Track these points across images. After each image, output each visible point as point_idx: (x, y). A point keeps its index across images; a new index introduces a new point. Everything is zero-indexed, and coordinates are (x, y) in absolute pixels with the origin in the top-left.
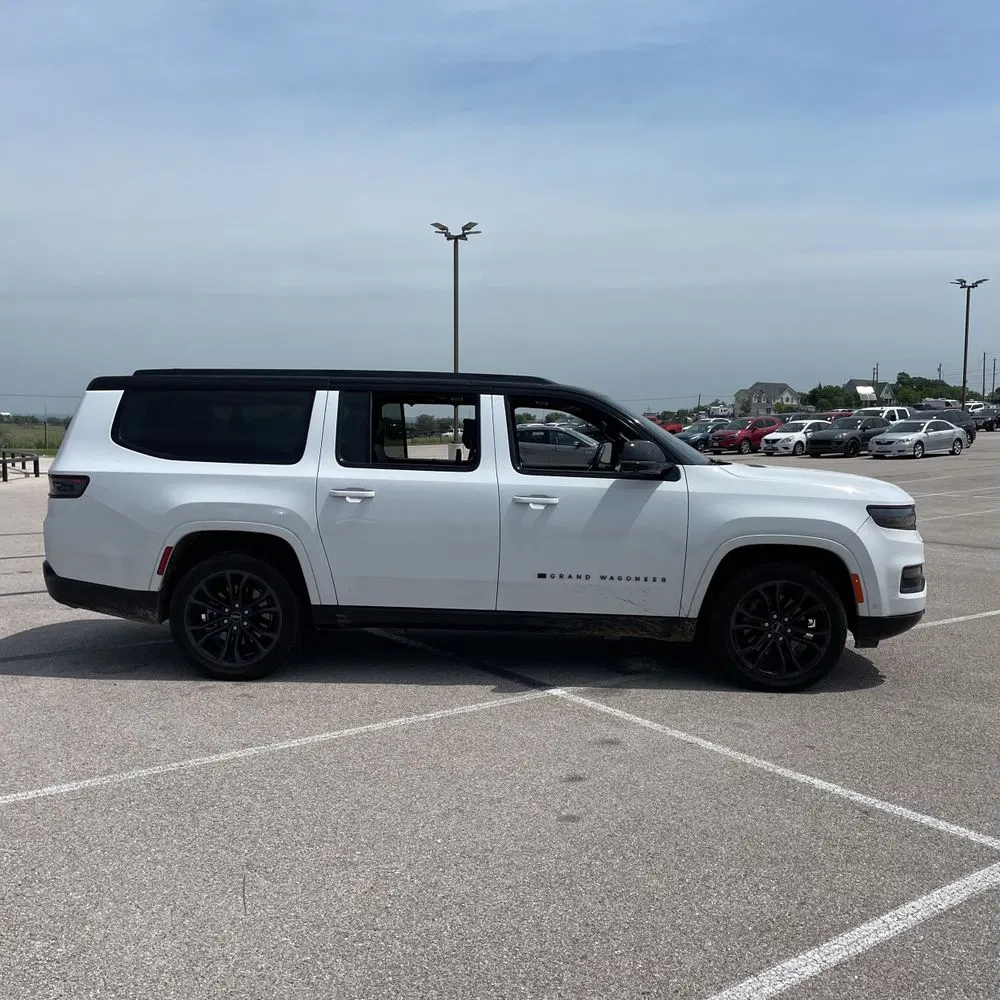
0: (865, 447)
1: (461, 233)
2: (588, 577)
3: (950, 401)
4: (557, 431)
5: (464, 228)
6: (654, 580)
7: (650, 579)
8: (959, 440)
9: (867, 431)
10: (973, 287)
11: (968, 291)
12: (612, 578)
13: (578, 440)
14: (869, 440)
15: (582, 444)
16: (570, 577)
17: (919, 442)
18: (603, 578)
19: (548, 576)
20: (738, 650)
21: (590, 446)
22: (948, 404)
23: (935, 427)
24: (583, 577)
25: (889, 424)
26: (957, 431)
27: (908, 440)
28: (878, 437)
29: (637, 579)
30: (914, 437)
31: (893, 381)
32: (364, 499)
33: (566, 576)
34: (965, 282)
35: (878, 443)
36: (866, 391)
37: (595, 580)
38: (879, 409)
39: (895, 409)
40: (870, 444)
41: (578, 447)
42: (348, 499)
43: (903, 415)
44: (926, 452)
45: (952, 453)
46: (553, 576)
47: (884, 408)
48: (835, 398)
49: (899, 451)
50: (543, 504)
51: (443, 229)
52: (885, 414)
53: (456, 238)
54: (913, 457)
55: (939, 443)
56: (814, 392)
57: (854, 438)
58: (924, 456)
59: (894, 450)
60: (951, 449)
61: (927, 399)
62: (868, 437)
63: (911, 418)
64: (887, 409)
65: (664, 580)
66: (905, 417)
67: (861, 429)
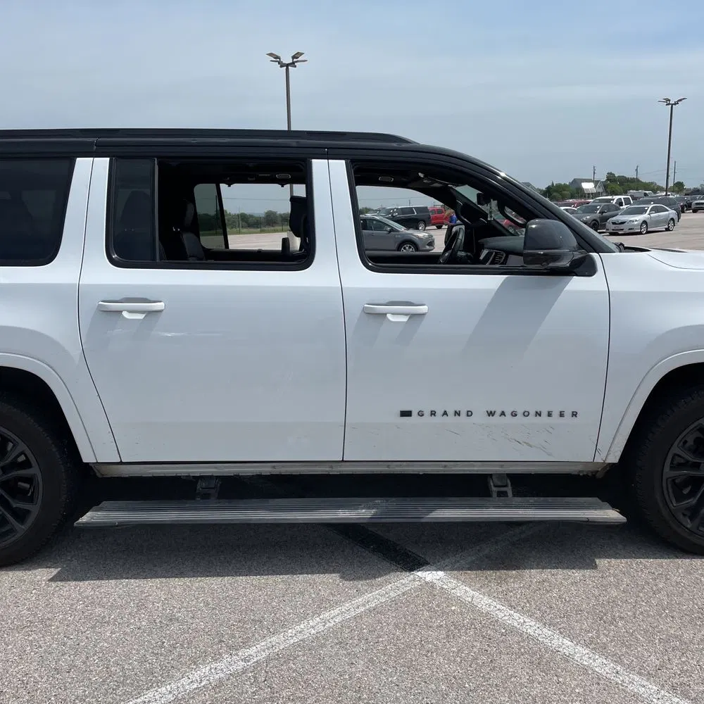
0: (604, 227)
1: (290, 61)
2: (469, 414)
3: (647, 192)
4: (372, 220)
5: (294, 57)
6: (562, 415)
7: (556, 414)
8: (672, 219)
9: (604, 214)
10: (675, 104)
11: (672, 107)
12: (503, 414)
13: (389, 226)
14: (606, 221)
15: (393, 230)
16: (445, 413)
17: (645, 222)
18: (491, 414)
19: (415, 413)
20: (674, 504)
21: (398, 231)
22: (646, 195)
23: (656, 210)
24: (463, 414)
25: (619, 209)
26: (671, 213)
27: (636, 221)
28: (614, 218)
29: (538, 414)
30: (640, 218)
31: (604, 179)
32: (150, 313)
33: (439, 412)
34: (669, 100)
35: (614, 223)
36: (588, 186)
37: (480, 417)
38: (610, 197)
39: (622, 197)
40: (607, 224)
41: (390, 232)
42: (125, 314)
43: (627, 202)
44: (649, 230)
45: (667, 230)
46: (421, 414)
47: (614, 197)
48: (563, 192)
49: (630, 229)
50: (406, 315)
51: (276, 58)
52: (615, 201)
53: (287, 65)
54: (640, 233)
55: (658, 223)
56: (549, 188)
57: (594, 220)
58: (648, 232)
59: (626, 228)
60: (667, 227)
61: (631, 191)
62: (606, 219)
63: (634, 204)
64: (616, 198)
65: (574, 414)
66: (630, 204)
67: (600, 213)
